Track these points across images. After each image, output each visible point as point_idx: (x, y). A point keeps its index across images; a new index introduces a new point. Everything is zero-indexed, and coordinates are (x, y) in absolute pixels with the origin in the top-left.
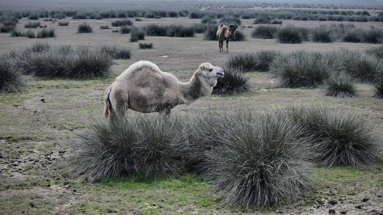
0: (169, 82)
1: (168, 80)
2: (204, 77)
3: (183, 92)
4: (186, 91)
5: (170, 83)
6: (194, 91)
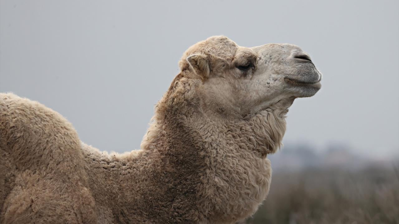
0: (34, 141)
1: (26, 129)
2: (221, 111)
3: (112, 197)
4: (128, 194)
5: (38, 144)
6: (172, 195)
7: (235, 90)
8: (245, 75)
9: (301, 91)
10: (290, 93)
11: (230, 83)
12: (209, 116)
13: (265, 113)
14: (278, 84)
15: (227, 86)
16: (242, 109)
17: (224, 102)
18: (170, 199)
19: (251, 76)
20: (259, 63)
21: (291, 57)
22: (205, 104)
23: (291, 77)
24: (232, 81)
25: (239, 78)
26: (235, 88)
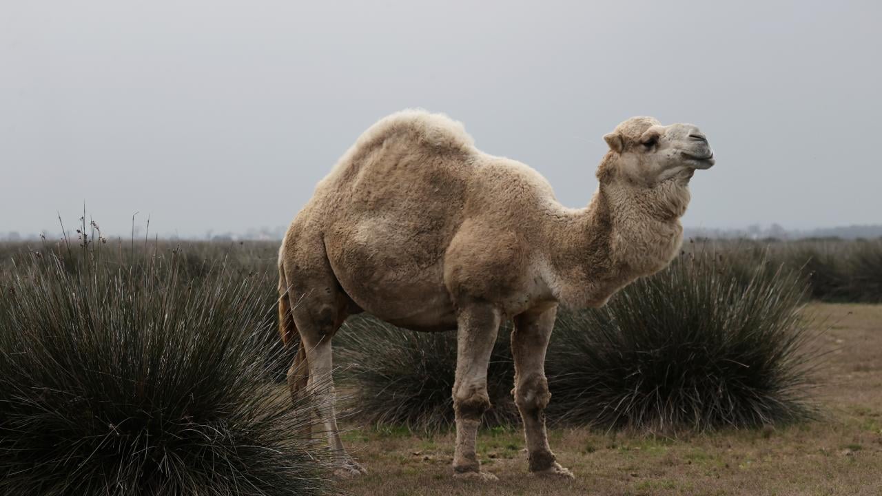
7: (640, 163)
8: (649, 150)
9: (695, 164)
10: (687, 165)
11: (637, 157)
12: (622, 184)
13: (668, 182)
14: (676, 157)
15: (635, 160)
16: (646, 179)
17: (631, 173)
18: (594, 249)
19: (654, 150)
20: (661, 141)
21: (687, 136)
22: (619, 175)
23: (685, 152)
24: (639, 155)
25: (644, 153)
26: (640, 161)
